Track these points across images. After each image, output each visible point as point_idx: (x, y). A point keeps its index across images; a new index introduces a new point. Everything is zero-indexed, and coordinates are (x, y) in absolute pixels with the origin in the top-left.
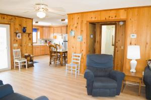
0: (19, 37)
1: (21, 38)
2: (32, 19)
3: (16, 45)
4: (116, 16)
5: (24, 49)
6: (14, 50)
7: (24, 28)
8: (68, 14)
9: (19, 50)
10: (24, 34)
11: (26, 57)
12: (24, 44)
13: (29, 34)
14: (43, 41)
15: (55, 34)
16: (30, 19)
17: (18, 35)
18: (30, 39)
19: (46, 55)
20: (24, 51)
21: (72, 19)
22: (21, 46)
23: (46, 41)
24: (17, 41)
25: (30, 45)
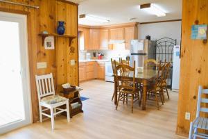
0: (49, 44)
1: (52, 48)
2: (77, 5)
3: (42, 65)
5: (61, 72)
6: (38, 78)
7: (61, 24)
9: (50, 76)
10: (61, 41)
12: (60, 62)
13: (71, 39)
14: (89, 54)
15: (111, 42)
16: (73, 4)
17: (46, 40)
18: (72, 50)
19: (96, 79)
20: (61, 79)
22: (55, 66)
23: (94, 55)
24: (45, 54)
25: (72, 62)
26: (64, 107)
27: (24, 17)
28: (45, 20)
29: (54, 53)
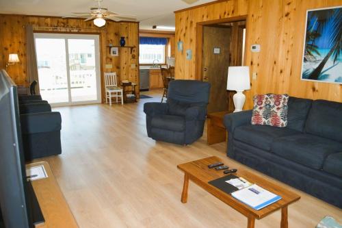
0: (114, 53)
1: (117, 55)
2: (138, 23)
3: (109, 66)
4: (233, 12)
5: (123, 72)
6: (105, 74)
7: (123, 38)
8: (175, 12)
9: (114, 74)
10: (124, 49)
11: (124, 85)
12: (122, 64)
13: (132, 48)
16: (135, 22)
17: (112, 49)
18: (134, 57)
20: (123, 77)
21: (181, 19)
22: (118, 68)
24: (111, 59)
25: (133, 66)
26: (119, 93)
27: (98, 36)
28: (112, 37)
29: (119, 58)
